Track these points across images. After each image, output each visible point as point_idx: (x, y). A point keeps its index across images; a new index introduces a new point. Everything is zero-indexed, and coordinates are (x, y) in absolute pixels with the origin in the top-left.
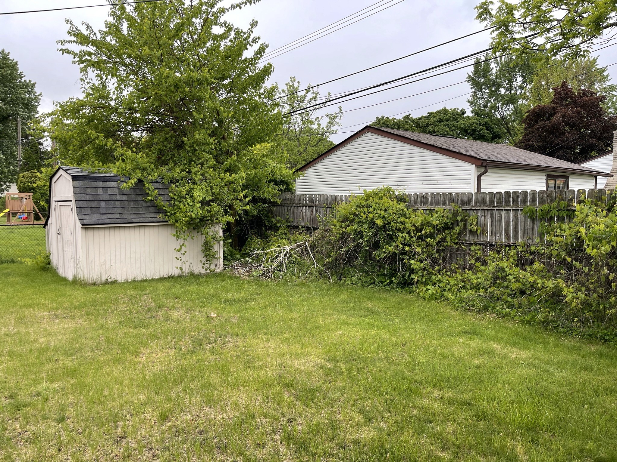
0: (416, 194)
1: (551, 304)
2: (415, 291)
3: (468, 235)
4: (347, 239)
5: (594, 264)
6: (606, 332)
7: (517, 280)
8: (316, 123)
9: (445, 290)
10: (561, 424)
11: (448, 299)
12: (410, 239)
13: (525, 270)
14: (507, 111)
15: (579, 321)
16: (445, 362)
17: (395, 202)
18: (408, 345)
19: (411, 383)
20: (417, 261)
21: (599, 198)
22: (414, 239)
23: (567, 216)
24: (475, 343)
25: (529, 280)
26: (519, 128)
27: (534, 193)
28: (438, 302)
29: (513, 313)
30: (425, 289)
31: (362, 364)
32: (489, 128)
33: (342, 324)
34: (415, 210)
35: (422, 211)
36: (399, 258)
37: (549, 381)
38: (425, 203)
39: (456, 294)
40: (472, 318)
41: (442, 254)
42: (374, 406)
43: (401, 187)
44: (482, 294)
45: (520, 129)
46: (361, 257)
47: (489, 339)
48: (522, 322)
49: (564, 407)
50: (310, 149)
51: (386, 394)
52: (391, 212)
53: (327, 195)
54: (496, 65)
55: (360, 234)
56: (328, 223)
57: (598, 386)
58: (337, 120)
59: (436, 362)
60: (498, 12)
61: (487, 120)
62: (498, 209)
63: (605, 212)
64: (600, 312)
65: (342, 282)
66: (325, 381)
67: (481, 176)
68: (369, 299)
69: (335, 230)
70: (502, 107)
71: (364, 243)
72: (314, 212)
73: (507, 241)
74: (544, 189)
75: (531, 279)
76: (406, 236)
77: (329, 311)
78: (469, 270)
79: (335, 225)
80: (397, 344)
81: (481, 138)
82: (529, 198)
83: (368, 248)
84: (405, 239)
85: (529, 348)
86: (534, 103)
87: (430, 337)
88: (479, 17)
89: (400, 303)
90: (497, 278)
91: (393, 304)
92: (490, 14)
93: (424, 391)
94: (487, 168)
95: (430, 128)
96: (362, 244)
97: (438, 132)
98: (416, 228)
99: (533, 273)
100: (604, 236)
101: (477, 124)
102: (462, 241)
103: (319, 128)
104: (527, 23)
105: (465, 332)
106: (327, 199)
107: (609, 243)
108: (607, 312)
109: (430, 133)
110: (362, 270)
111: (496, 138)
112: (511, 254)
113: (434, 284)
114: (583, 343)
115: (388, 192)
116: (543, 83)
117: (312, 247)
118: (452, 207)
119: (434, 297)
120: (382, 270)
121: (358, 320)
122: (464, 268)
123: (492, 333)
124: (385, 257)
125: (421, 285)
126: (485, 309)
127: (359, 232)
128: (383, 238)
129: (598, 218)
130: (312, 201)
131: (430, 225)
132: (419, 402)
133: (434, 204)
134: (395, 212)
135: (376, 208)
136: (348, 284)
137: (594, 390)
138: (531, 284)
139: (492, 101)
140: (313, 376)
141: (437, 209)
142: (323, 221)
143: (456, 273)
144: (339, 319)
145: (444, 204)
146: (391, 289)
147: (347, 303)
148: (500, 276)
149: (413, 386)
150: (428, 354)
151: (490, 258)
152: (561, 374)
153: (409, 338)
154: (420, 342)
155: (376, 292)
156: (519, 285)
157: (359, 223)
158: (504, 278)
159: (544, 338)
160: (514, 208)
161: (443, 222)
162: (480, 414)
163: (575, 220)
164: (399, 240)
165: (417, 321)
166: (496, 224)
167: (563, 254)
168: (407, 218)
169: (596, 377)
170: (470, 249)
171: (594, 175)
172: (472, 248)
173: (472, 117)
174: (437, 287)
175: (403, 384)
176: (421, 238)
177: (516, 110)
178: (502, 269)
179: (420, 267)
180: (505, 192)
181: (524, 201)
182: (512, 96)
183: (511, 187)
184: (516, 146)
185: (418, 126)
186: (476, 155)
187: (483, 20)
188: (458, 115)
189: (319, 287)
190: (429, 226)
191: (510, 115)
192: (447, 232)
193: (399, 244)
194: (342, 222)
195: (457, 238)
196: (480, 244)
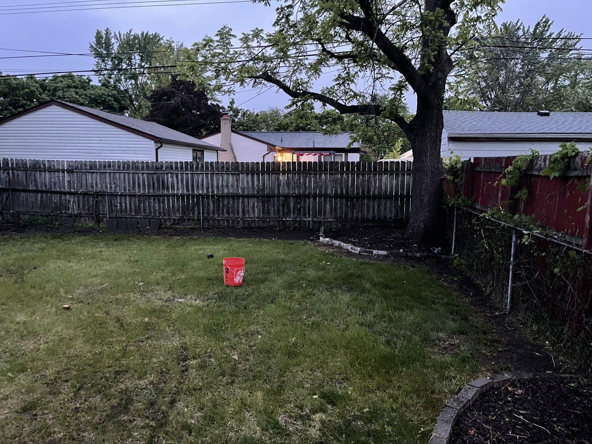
14: (130, 84)
38: (128, 168)
54: (116, 41)
67: (158, 149)
70: (125, 81)
72: (11, 175)
73: (187, 192)
94: (162, 143)
101: (106, 95)
102: (158, 194)
130: (7, 164)
133: (135, 169)
139: (115, 73)
160: (191, 172)
166: (180, 182)
171: (215, 150)
173: (100, 87)
180: (185, 162)
183: (174, 157)
185: (43, 88)
188: (85, 82)
191: (132, 89)
196: (170, 195)
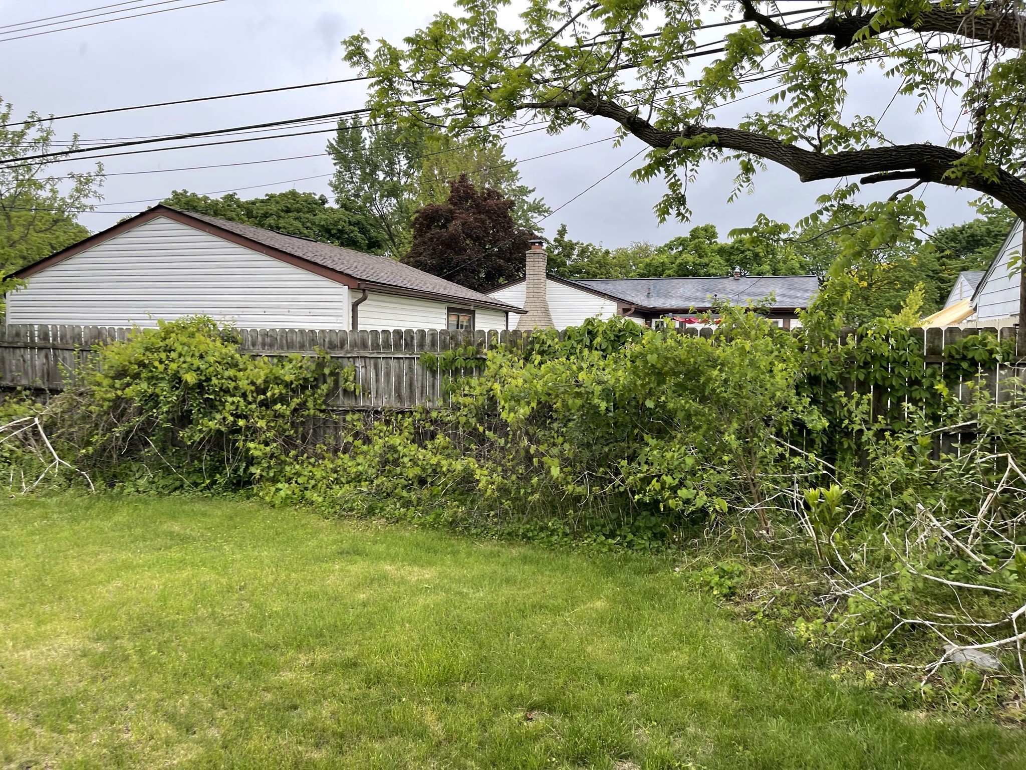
0: (254, 330)
1: (461, 494)
2: (257, 495)
3: (341, 397)
4: (125, 409)
5: (511, 433)
6: (528, 526)
7: (415, 463)
8: (48, 187)
9: (306, 489)
10: (483, 665)
11: (313, 502)
12: (246, 407)
13: (425, 448)
14: (389, 206)
15: (495, 516)
16: (314, 605)
17: (218, 343)
18: (250, 587)
19: (260, 650)
20: (259, 443)
21: (514, 343)
22: (254, 406)
23: (476, 367)
24: (359, 568)
25: (432, 462)
26: (406, 234)
27: (433, 333)
28: (296, 510)
29: (410, 514)
30: (273, 489)
31: (167, 635)
32: (363, 230)
33: (120, 569)
34: (254, 357)
35: (266, 359)
36: (228, 440)
37: (463, 606)
38: (271, 346)
39: (325, 492)
40: (352, 529)
41: (301, 429)
42: (194, 704)
43: (228, 318)
44: (364, 489)
45: (407, 236)
46: (155, 442)
47: (379, 557)
48: (423, 526)
49: (485, 642)
50: (34, 237)
51: (217, 677)
52: (211, 359)
53: (78, 326)
54: (370, 135)
55: (153, 399)
56: (83, 379)
57: (524, 604)
58: (93, 187)
59: (300, 608)
60: (377, 57)
61: (359, 217)
62: (384, 356)
63: (521, 362)
64: (520, 500)
65: (116, 490)
66: (94, 679)
67: (357, 305)
68: (173, 517)
69: (100, 393)
70: (381, 200)
71: (161, 417)
72: (52, 358)
73: (399, 405)
74: (445, 328)
75: (434, 461)
76: (239, 402)
77: (91, 548)
78: (344, 453)
79: (99, 384)
80: (230, 589)
81: (351, 244)
82: (428, 339)
83: (169, 425)
84: (237, 407)
85: (435, 564)
86: (424, 201)
87: (287, 569)
88: (349, 57)
89: (231, 518)
90: (385, 462)
91: (218, 520)
92: (366, 57)
93: (283, 659)
94: (367, 292)
95: (271, 221)
96: (157, 418)
97: (284, 228)
98: (257, 388)
99: (436, 451)
100: (522, 395)
101: (345, 222)
102: (333, 406)
103: (55, 199)
104: (418, 82)
105: (341, 553)
106: (80, 335)
107: (528, 403)
108: (530, 498)
109: (271, 228)
110: (156, 465)
111: (373, 246)
112: (406, 424)
113: (289, 481)
114: (502, 546)
115: (204, 326)
116: (436, 172)
117: (49, 428)
118: (316, 352)
119: (289, 501)
120: (196, 462)
121: (151, 557)
122: (336, 451)
123: (382, 548)
124: (202, 439)
125: (267, 484)
126: (369, 513)
127: (151, 395)
128: (198, 405)
129: (514, 370)
130: (45, 337)
131: (279, 382)
132: (274, 679)
133: (285, 348)
134: (219, 360)
135: (183, 353)
136: (129, 494)
137: (520, 610)
138: (434, 467)
139: (366, 188)
140: (68, 673)
141: (291, 355)
142: (72, 377)
143: (324, 458)
144: (113, 561)
145: (302, 347)
146: (213, 495)
147: (130, 528)
148: (391, 459)
149: (264, 655)
150: (284, 597)
151: (375, 432)
152: (477, 595)
153: (250, 574)
154: (271, 579)
155: (186, 503)
156: (417, 471)
157: (149, 379)
158: (396, 463)
159: (453, 545)
160: (408, 356)
161: (301, 377)
162: (372, 676)
163: (486, 373)
164: (227, 408)
165: (263, 544)
166: (382, 379)
167: (473, 421)
168: (240, 370)
169: (521, 592)
170: (344, 420)
171: (505, 310)
172: (349, 417)
173: (337, 210)
174: (294, 485)
175: (245, 655)
176: (265, 404)
177: (401, 207)
178: (393, 449)
179: (265, 454)
180: (395, 331)
181: (421, 345)
182: (394, 185)
183: (401, 323)
184: (402, 261)
185: (249, 214)
186: (348, 272)
187: (354, 64)
188: (314, 205)
189: (66, 504)
190: (278, 384)
191: (392, 213)
192: (308, 392)
193: (227, 415)
194: (113, 378)
195: (324, 402)
196: (359, 411)
